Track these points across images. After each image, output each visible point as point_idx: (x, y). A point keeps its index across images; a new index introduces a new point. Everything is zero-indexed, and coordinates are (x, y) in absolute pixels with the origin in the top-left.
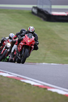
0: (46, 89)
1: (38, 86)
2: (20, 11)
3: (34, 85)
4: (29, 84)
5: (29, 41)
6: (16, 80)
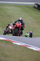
1: (37, 51)
2: (27, 6)
3: (35, 50)
4: (32, 50)
6: (25, 47)
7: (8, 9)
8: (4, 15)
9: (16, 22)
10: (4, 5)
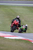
7: (18, 10)
8: (15, 15)
9: (14, 20)
10: (14, 7)
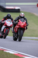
0: (3, 51)
5: (22, 24)
